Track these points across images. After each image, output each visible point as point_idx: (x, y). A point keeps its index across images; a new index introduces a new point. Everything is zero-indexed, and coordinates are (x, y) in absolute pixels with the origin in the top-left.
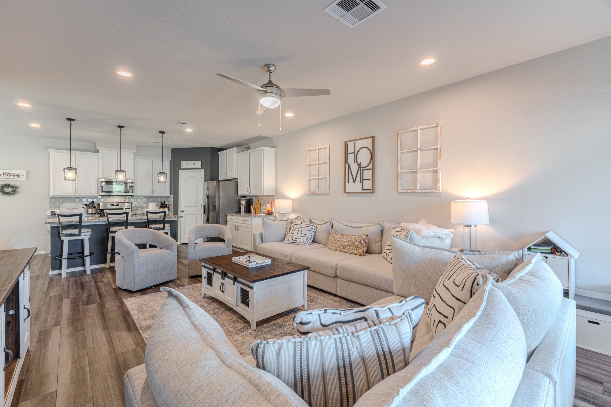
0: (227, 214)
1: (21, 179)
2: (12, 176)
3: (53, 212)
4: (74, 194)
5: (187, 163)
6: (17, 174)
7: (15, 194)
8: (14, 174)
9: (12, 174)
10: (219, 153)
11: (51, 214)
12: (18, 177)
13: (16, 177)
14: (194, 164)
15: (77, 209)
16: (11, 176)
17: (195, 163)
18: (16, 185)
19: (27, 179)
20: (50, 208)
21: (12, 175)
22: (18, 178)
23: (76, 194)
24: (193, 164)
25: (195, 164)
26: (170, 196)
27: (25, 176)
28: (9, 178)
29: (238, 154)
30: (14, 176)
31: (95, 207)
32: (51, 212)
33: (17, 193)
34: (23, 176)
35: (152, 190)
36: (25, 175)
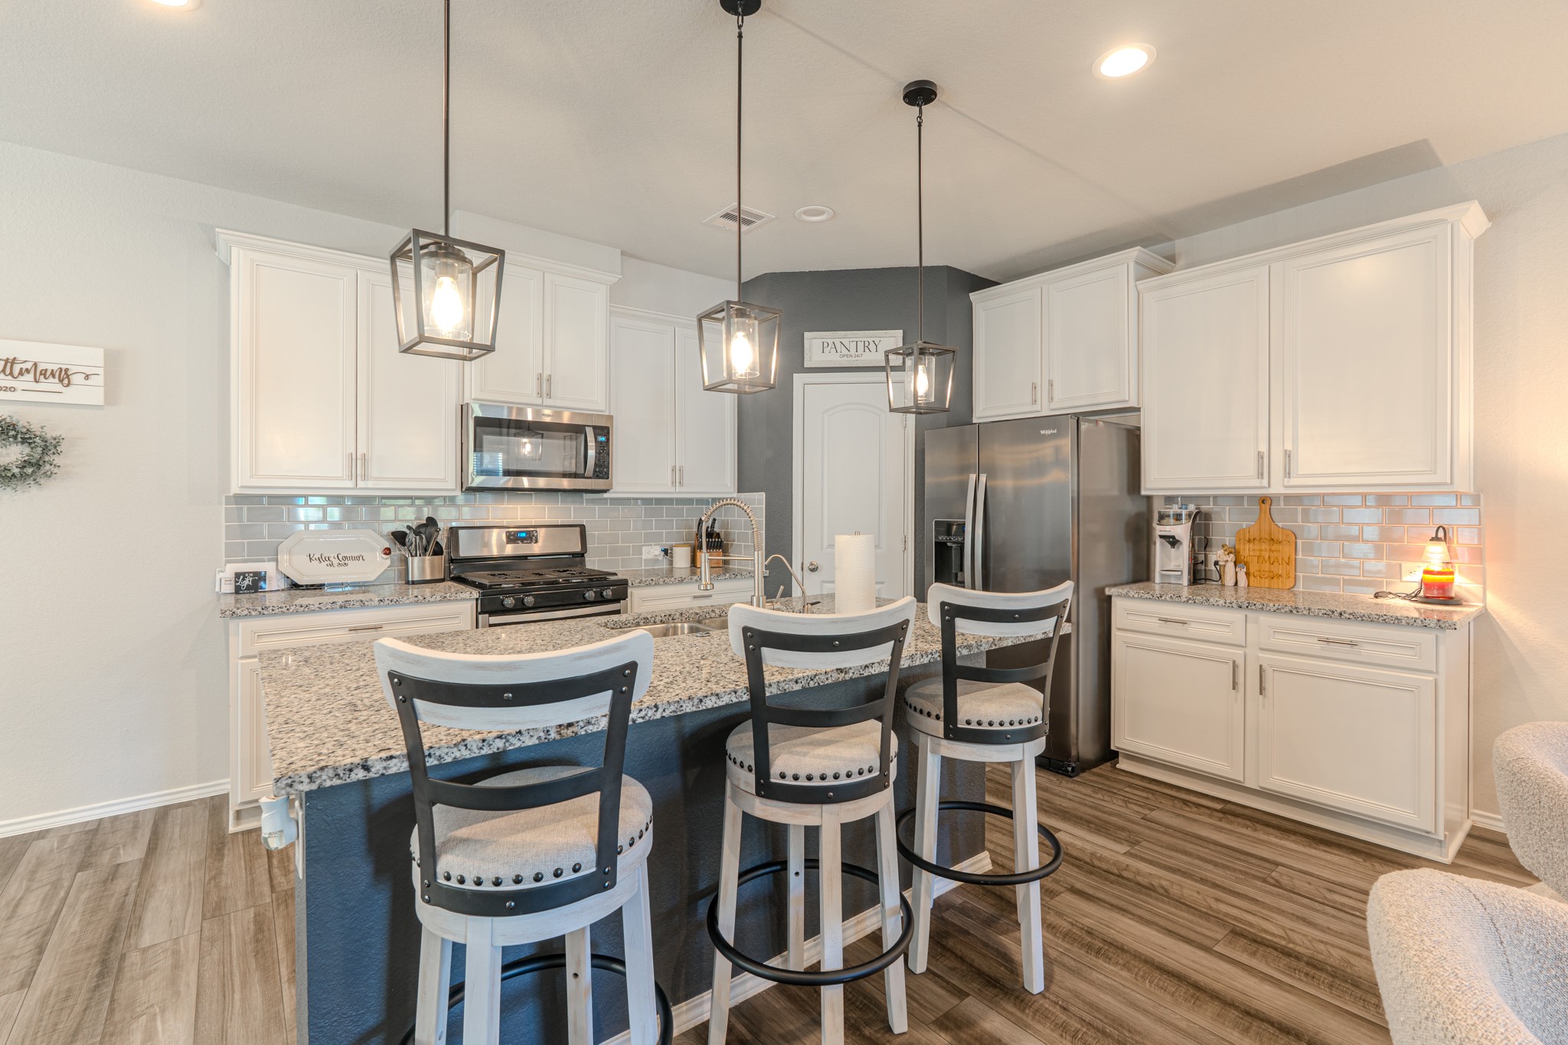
0: (1108, 592)
1: (80, 393)
2: (30, 377)
3: (244, 574)
4: (350, 484)
5: (830, 342)
6: (55, 367)
7: (42, 481)
8: (41, 367)
9: (29, 365)
10: (973, 296)
11: (238, 590)
12: (61, 381)
13: (53, 384)
14: (866, 347)
15: (358, 558)
16: (21, 373)
17: (870, 340)
18: (50, 434)
19: (111, 396)
20: (231, 554)
21: (28, 371)
22: (59, 387)
23: (361, 484)
24: (861, 346)
25: (872, 347)
26: (735, 495)
27: (99, 380)
28: (13, 389)
29: (1141, 284)
30: (41, 374)
31: (438, 551)
32: (237, 575)
33: (48, 475)
34: (87, 377)
35: (674, 470)
36: (101, 371)
